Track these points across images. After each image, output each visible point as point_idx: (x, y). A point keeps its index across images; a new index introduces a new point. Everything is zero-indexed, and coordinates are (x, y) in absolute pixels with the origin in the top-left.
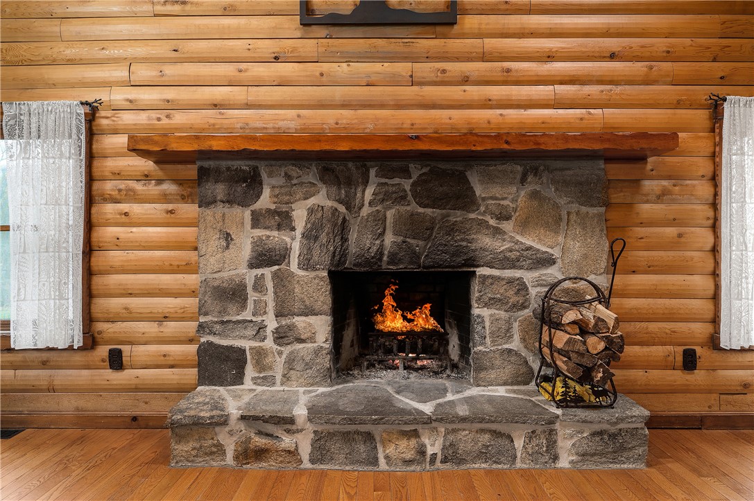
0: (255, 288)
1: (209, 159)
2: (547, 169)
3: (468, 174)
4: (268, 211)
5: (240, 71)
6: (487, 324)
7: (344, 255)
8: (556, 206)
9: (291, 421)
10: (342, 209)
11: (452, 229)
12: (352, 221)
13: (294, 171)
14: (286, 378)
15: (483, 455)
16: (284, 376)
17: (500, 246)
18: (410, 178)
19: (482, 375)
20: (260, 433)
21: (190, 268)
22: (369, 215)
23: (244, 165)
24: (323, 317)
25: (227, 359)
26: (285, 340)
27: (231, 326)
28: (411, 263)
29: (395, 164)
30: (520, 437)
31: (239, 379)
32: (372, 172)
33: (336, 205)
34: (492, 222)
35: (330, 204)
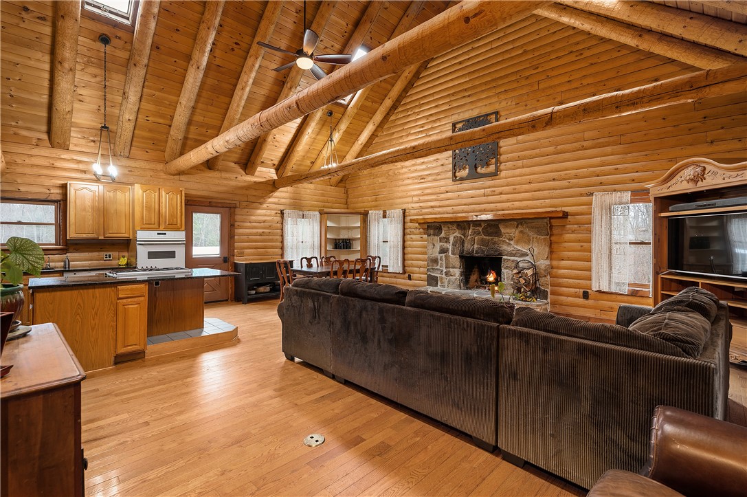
0: (440, 260)
1: (430, 224)
2: (526, 223)
3: (500, 226)
4: (444, 237)
5: (438, 197)
7: (463, 251)
8: (529, 236)
10: (463, 237)
11: (495, 243)
12: (465, 240)
13: (450, 226)
14: (448, 286)
17: (510, 249)
18: (481, 227)
21: (425, 253)
22: (470, 239)
23: (439, 225)
24: (458, 269)
25: (434, 279)
26: (448, 275)
27: (435, 270)
28: (481, 254)
31: (436, 285)
32: (471, 227)
33: (461, 235)
34: (507, 241)
35: (459, 235)
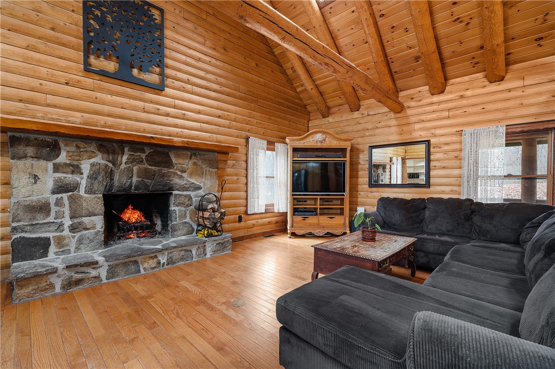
0: (57, 204)
1: (22, 132)
2: (199, 154)
3: (170, 153)
4: (65, 164)
5: (41, 84)
6: (177, 213)
7: (111, 186)
8: (202, 168)
9: (97, 263)
10: (110, 165)
11: (163, 176)
12: (116, 171)
13: (81, 144)
14: (78, 249)
15: (182, 259)
16: (76, 248)
17: (182, 182)
18: (145, 153)
19: (175, 233)
20: (77, 273)
22: (124, 169)
23: (48, 139)
24: (100, 216)
25: (36, 245)
26: (77, 230)
27: (38, 226)
28: (145, 190)
29: (138, 146)
30: (194, 250)
31: (44, 255)
32: (126, 149)
33: (107, 163)
34: (179, 173)
35: (104, 162)
